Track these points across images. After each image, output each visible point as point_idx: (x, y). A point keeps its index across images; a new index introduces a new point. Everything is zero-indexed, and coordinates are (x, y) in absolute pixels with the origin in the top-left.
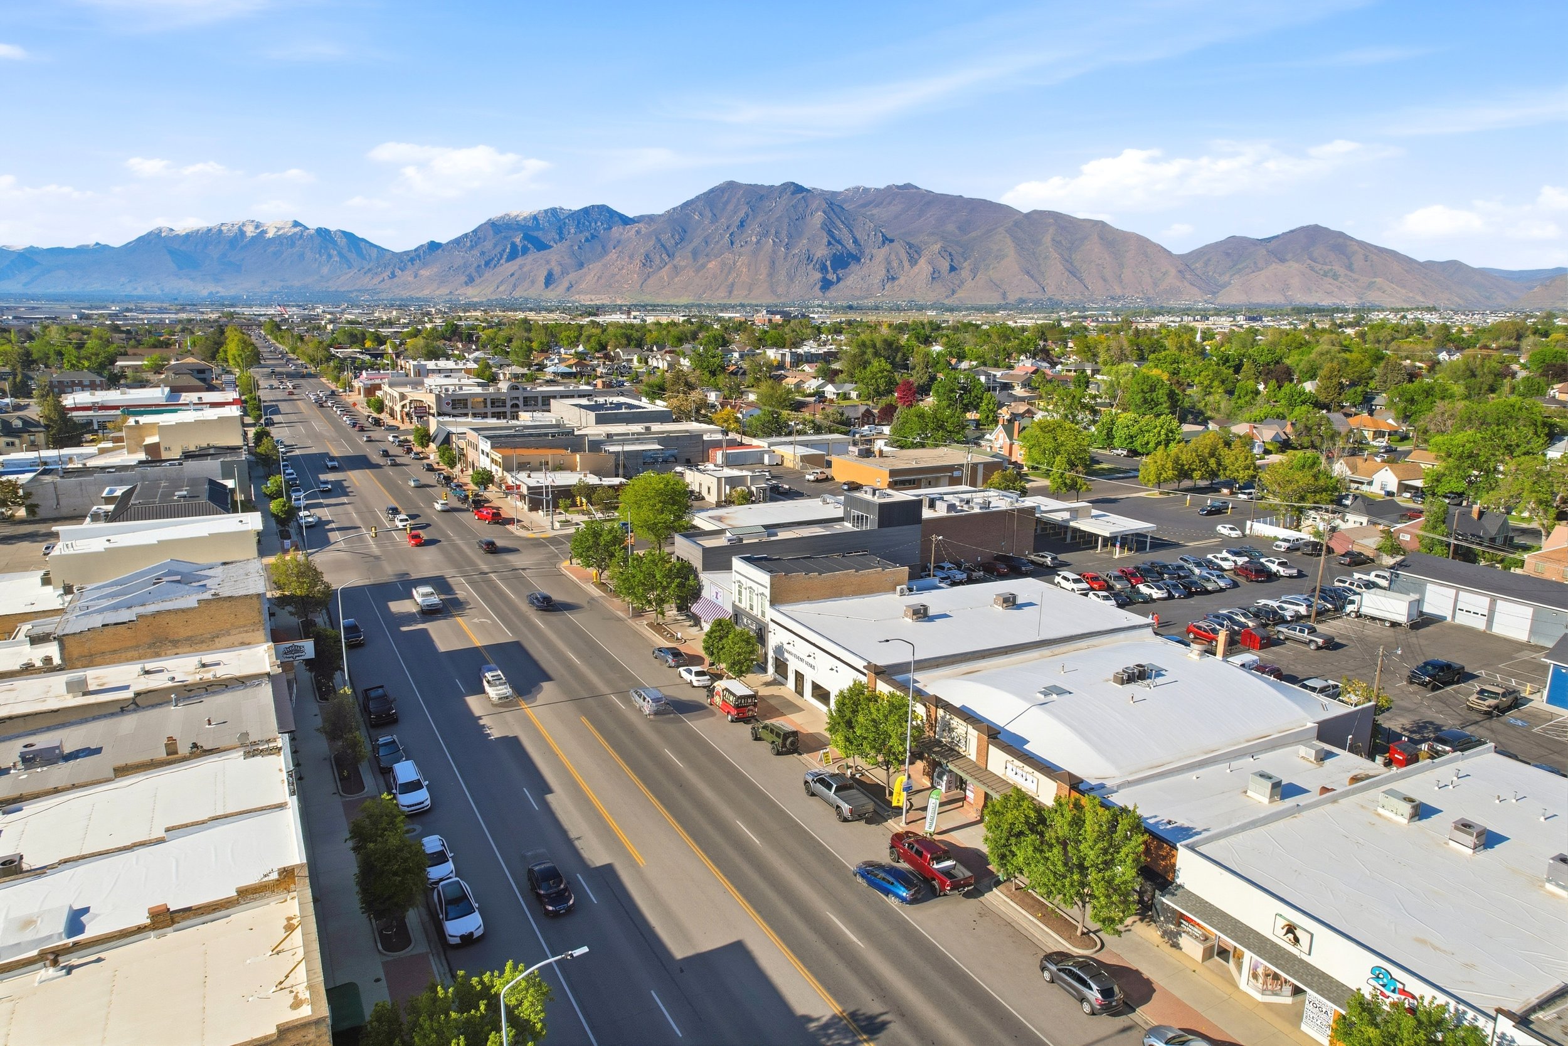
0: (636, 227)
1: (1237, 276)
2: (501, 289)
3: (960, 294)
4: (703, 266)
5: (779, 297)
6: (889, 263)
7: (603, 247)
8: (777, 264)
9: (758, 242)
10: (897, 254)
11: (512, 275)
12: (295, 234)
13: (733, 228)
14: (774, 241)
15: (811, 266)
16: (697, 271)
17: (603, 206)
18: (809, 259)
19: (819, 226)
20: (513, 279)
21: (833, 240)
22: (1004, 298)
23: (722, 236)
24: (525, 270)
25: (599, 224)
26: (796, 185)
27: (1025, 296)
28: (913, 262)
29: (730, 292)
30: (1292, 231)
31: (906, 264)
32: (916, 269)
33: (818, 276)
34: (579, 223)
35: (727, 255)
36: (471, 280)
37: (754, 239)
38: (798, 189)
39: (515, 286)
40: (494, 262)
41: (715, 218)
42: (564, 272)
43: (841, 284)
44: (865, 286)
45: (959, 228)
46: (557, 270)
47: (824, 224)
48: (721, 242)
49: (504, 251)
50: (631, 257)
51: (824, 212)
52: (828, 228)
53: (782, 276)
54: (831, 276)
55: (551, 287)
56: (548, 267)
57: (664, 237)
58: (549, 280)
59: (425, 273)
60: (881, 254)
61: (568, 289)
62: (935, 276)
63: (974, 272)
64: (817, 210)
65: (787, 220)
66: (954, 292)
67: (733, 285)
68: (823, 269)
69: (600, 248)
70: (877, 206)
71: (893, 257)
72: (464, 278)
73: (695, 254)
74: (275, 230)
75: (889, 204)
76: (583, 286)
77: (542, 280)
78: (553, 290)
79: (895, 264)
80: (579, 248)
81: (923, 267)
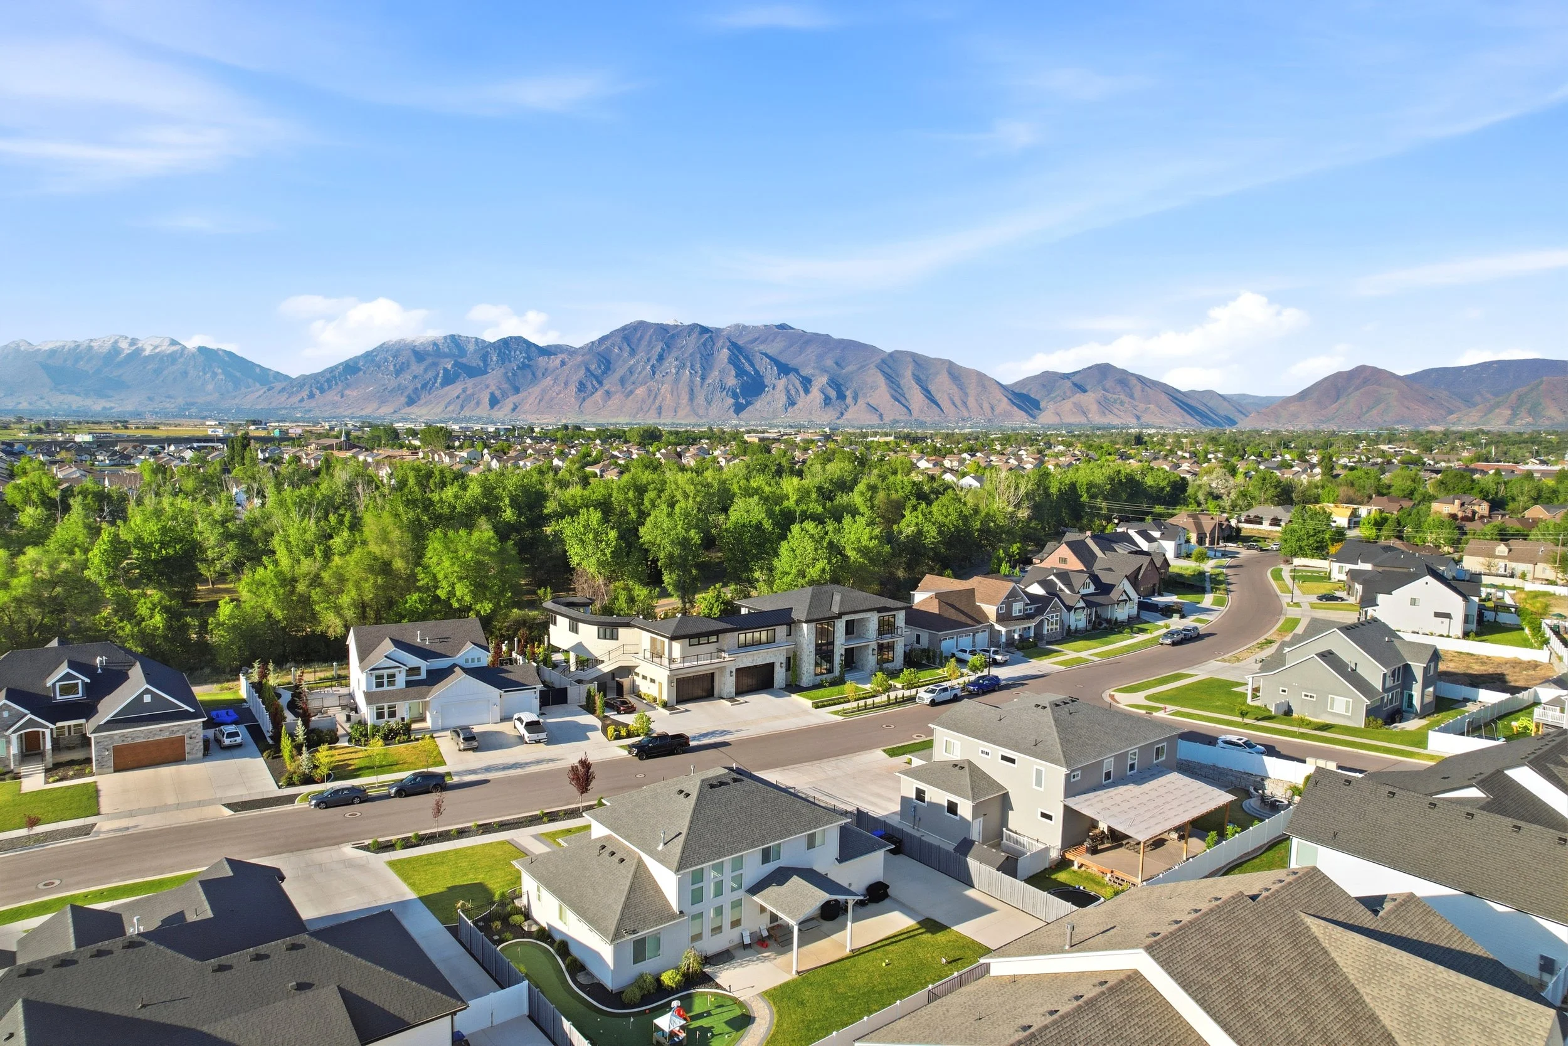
0: (560, 357)
1: (1052, 403)
2: (450, 408)
3: (847, 416)
4: (631, 392)
5: (701, 417)
6: (788, 392)
7: (533, 374)
8: (695, 391)
9: (677, 373)
10: (794, 385)
11: (458, 397)
12: (174, 353)
13: (653, 361)
14: (691, 373)
15: (725, 393)
16: (628, 396)
17: (520, 337)
18: (723, 388)
19: (726, 360)
20: (460, 401)
21: (740, 372)
22: (882, 419)
23: (644, 368)
24: (468, 392)
25: (518, 353)
26: (701, 327)
27: (897, 418)
28: (807, 391)
29: (660, 413)
30: (1089, 368)
31: (802, 392)
32: (810, 397)
33: (731, 401)
34: (500, 351)
35: (651, 383)
36: (411, 402)
37: (673, 371)
38: (704, 330)
39: (462, 408)
40: (430, 385)
41: (633, 352)
42: (505, 395)
43: (750, 408)
44: (771, 410)
45: (837, 363)
46: (498, 393)
47: (730, 359)
48: (644, 373)
49: (437, 375)
50: (566, 384)
51: (729, 349)
52: (734, 361)
53: (700, 399)
54: (742, 401)
55: (496, 408)
56: (489, 391)
57: (593, 367)
58: (494, 402)
59: (351, 393)
60: (782, 383)
61: (514, 410)
62: (827, 401)
63: (855, 399)
64: (722, 347)
65: (699, 356)
66: (842, 414)
67: (660, 408)
68: (735, 395)
69: (530, 376)
70: (762, 342)
71: (791, 387)
72: (403, 399)
73: (622, 381)
74: (152, 348)
75: (773, 341)
76: (527, 407)
77: (486, 401)
78: (499, 409)
79: (793, 392)
80: (514, 375)
81: (816, 394)
